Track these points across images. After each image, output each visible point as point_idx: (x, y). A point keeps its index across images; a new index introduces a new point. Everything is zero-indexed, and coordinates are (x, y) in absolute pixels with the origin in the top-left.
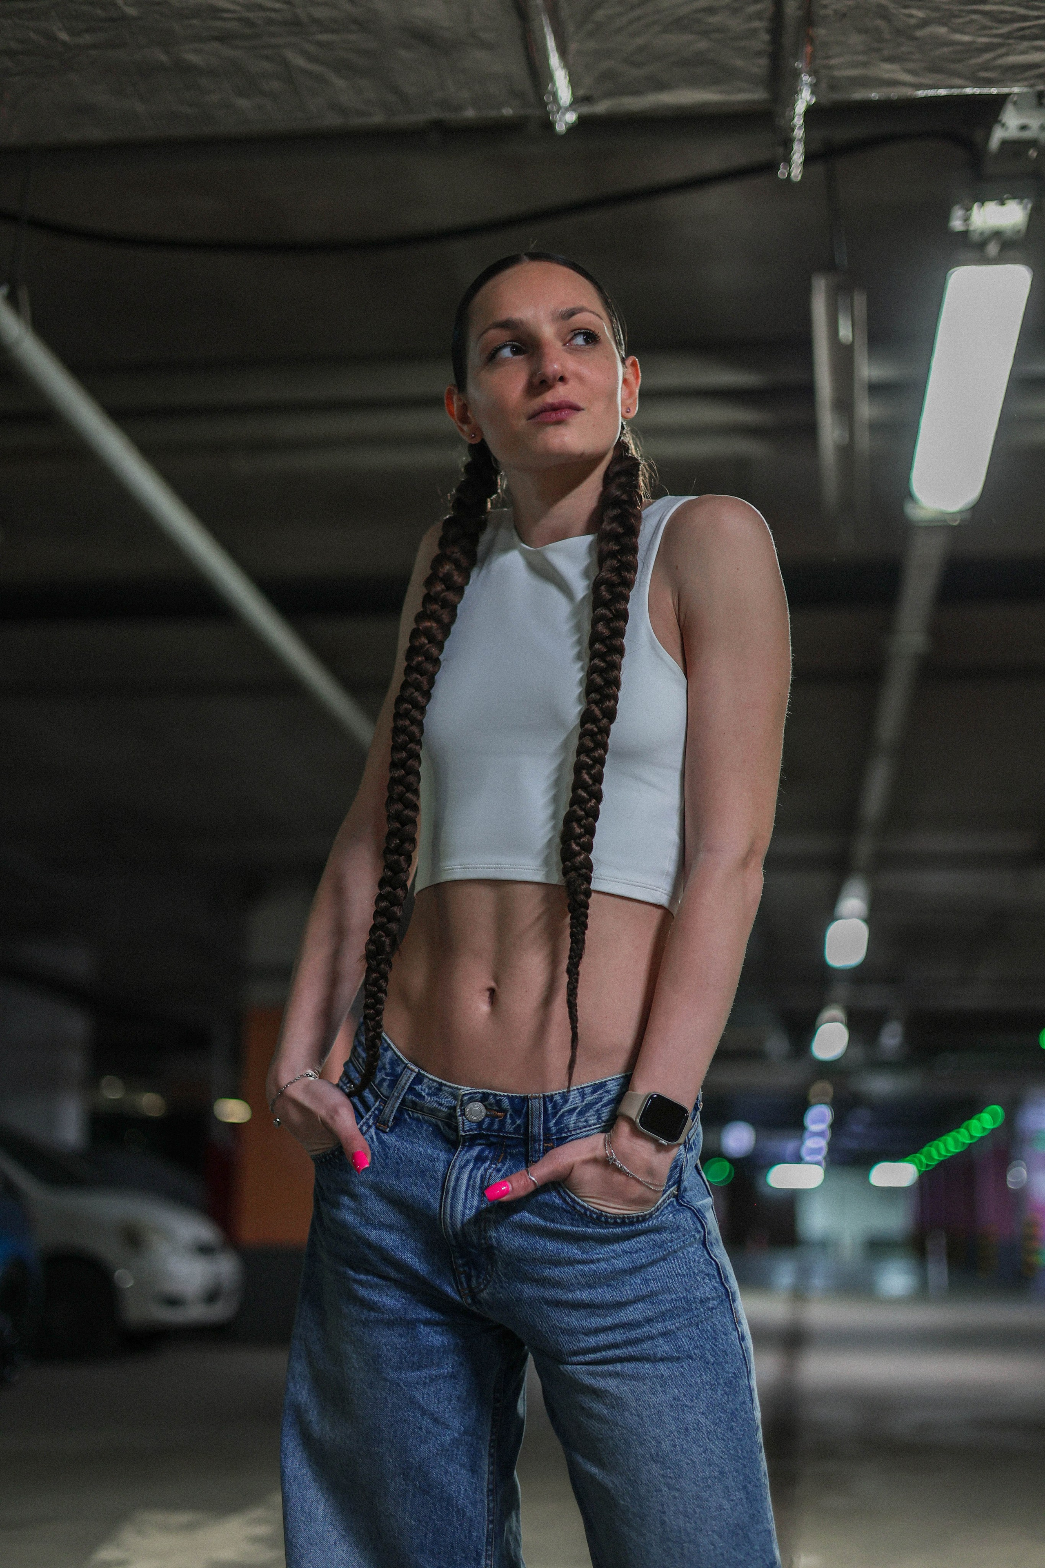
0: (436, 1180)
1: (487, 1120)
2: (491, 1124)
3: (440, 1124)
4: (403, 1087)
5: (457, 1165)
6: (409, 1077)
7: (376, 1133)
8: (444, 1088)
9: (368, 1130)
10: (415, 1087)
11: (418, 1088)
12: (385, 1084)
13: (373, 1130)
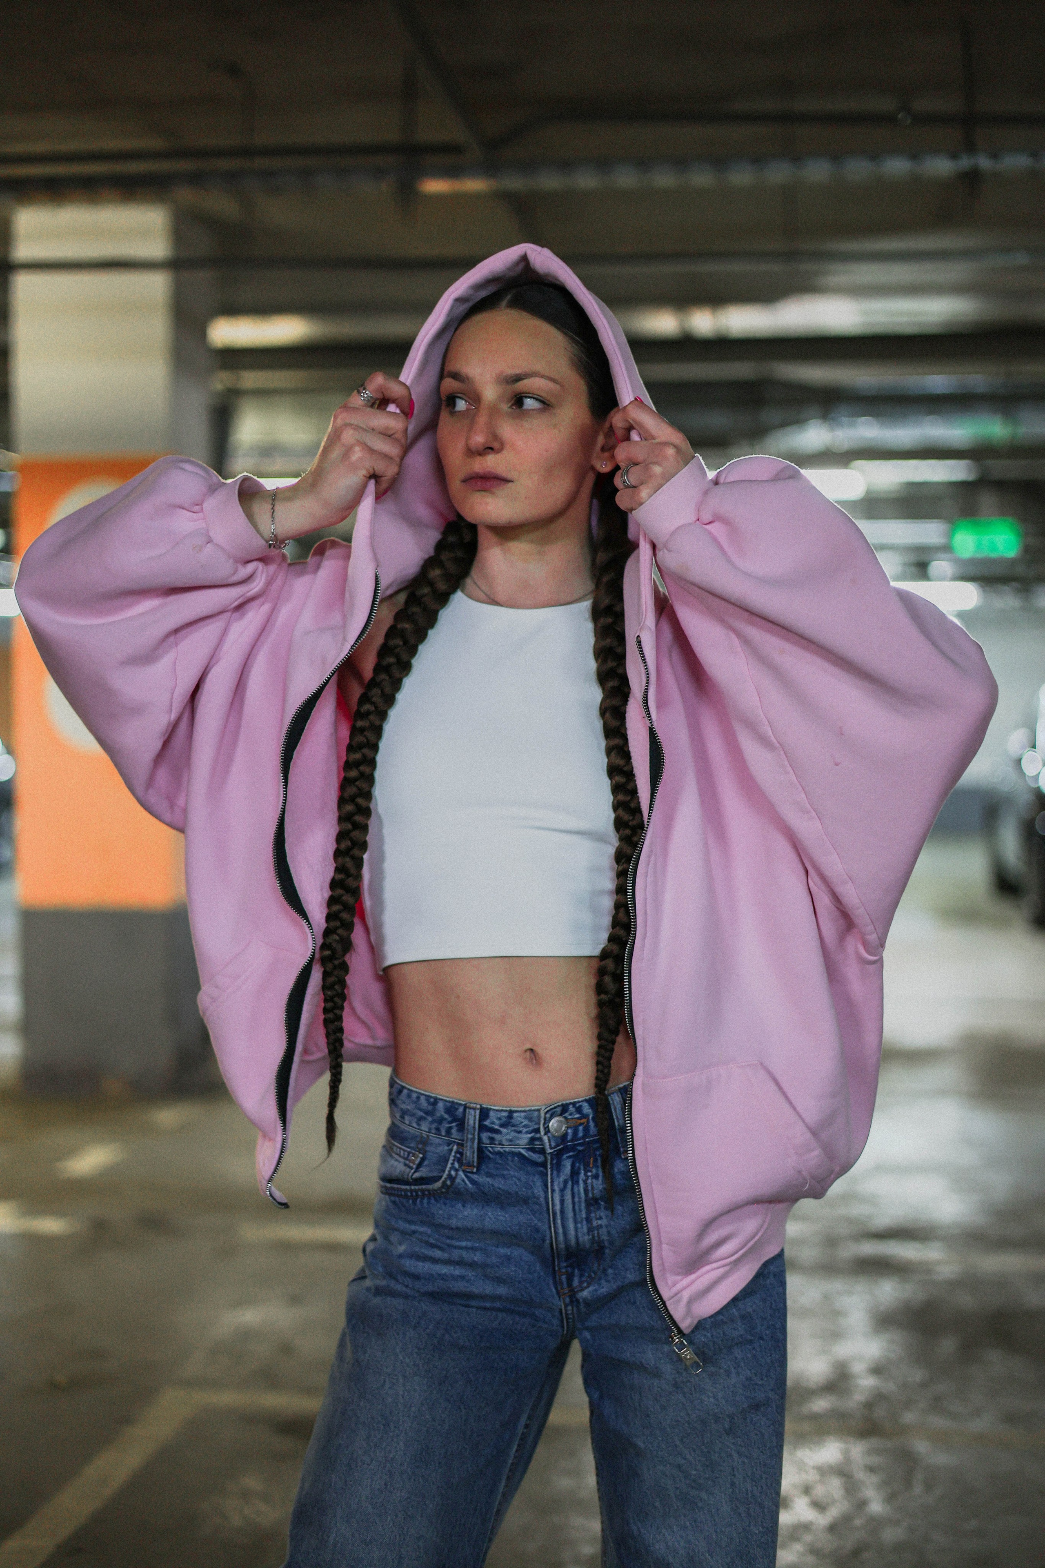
0: (540, 1205)
1: (570, 1131)
2: (575, 1133)
3: (523, 1151)
4: (474, 1128)
5: (556, 1188)
6: (475, 1116)
7: (466, 1176)
8: (515, 1115)
9: (457, 1175)
10: (485, 1123)
11: (487, 1123)
12: (454, 1131)
13: (461, 1173)
